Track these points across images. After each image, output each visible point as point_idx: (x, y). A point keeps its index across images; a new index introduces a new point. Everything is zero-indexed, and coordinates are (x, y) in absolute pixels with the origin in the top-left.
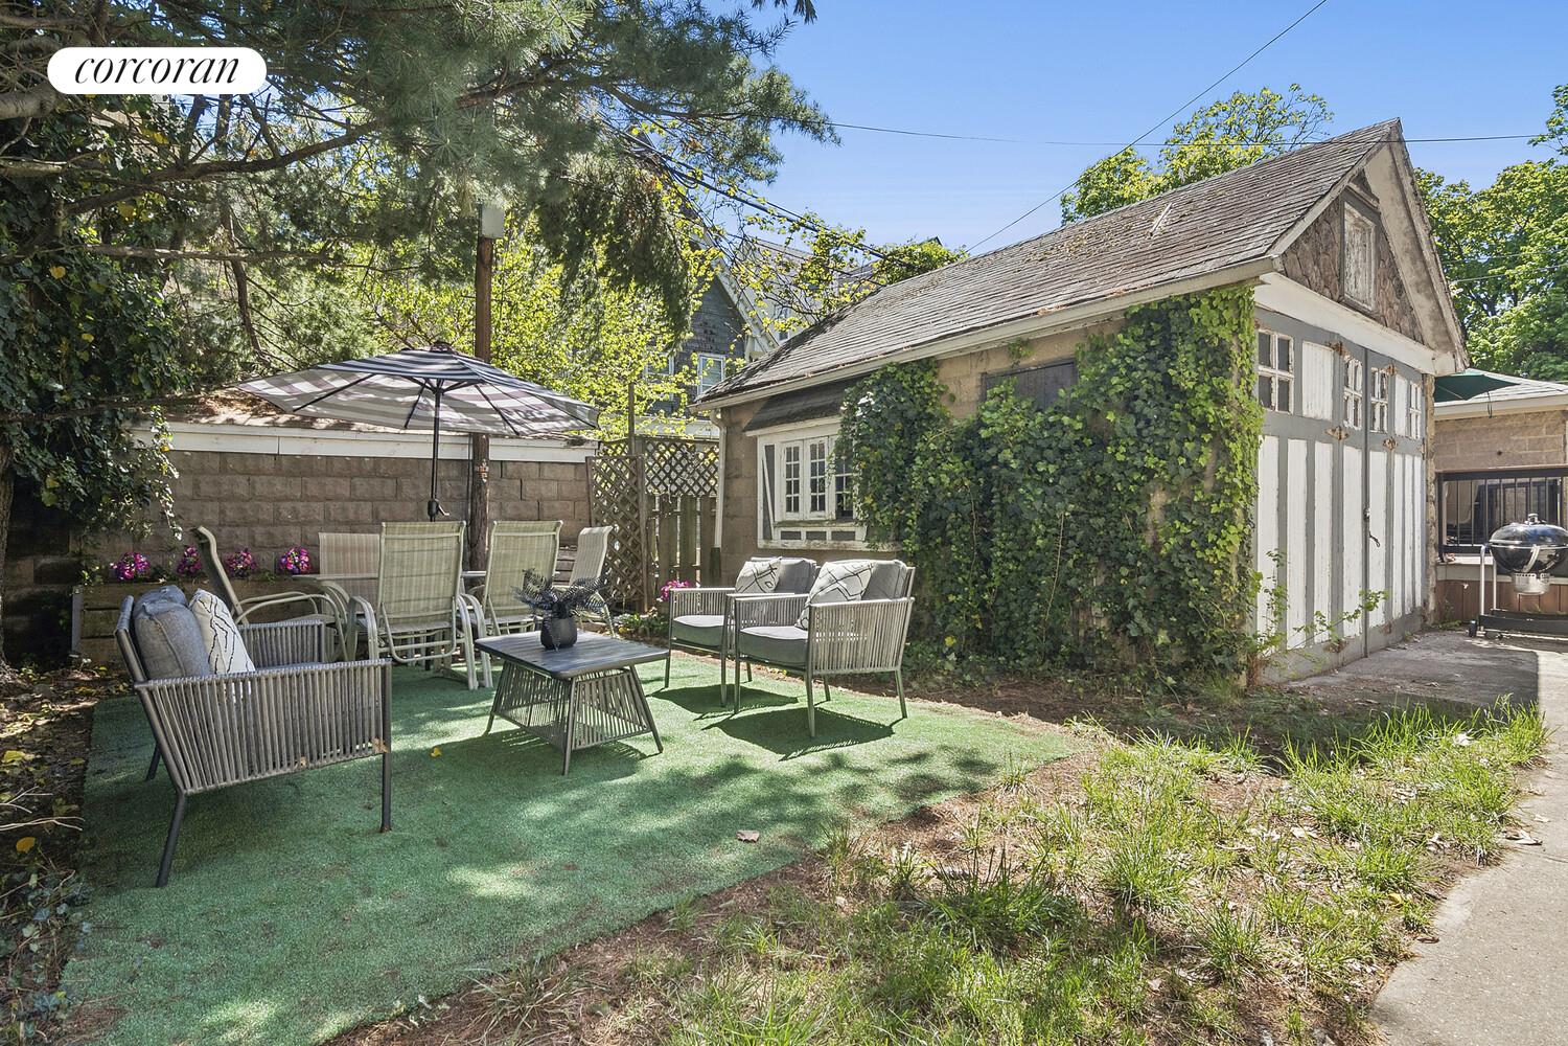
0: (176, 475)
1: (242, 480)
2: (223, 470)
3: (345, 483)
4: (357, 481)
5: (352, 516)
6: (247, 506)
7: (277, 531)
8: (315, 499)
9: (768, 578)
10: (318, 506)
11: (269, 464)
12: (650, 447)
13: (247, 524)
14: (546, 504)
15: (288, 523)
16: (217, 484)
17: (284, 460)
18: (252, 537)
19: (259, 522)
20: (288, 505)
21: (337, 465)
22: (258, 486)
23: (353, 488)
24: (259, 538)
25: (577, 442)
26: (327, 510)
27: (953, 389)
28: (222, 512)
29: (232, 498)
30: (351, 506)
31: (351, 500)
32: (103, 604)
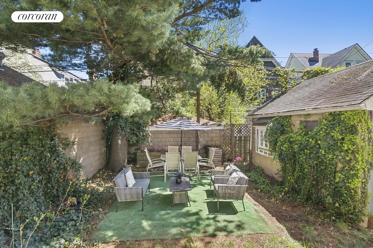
0: (151, 135)
1: (161, 135)
2: (158, 133)
3: (176, 135)
4: (178, 134)
5: (177, 140)
6: (161, 139)
7: (166, 143)
8: (171, 138)
9: (228, 172)
10: (172, 139)
11: (164, 132)
12: (235, 126)
13: (161, 142)
14: (213, 138)
15: (167, 142)
16: (157, 135)
17: (167, 132)
18: (162, 144)
19: (163, 142)
20: (168, 139)
21: (175, 132)
22: (163, 136)
23: (177, 136)
24: (163, 144)
25: (220, 125)
26: (173, 139)
27: (294, 123)
28: (158, 140)
29: (159, 138)
30: (177, 139)
31: (177, 138)
32: (141, 155)
